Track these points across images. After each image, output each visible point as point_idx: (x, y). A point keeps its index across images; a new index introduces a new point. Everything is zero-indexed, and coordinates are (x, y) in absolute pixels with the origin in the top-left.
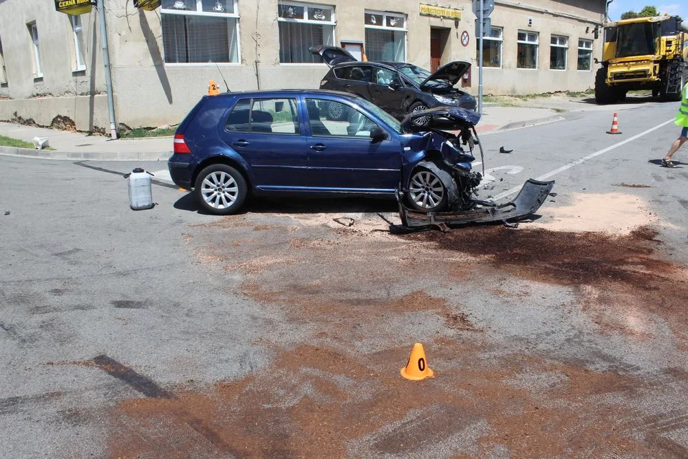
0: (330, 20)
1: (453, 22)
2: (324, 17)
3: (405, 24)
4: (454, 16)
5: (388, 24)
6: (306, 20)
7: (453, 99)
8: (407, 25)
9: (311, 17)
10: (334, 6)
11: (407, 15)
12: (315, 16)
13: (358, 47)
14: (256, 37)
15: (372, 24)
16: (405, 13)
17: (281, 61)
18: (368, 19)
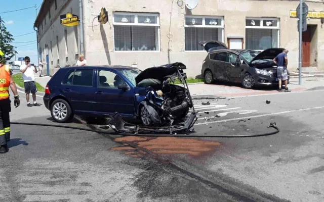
0: (220, 25)
1: (320, 20)
2: (216, 23)
3: (278, 23)
4: (320, 17)
5: (265, 24)
6: (204, 25)
7: (268, 71)
8: (280, 25)
9: (207, 23)
10: (224, 17)
11: (279, 18)
12: (210, 23)
13: (240, 40)
14: (169, 36)
15: (252, 25)
16: (278, 17)
17: (186, 50)
18: (248, 22)
